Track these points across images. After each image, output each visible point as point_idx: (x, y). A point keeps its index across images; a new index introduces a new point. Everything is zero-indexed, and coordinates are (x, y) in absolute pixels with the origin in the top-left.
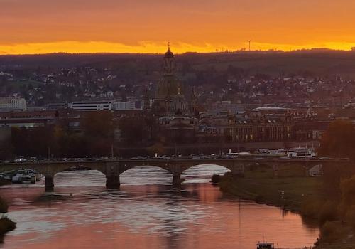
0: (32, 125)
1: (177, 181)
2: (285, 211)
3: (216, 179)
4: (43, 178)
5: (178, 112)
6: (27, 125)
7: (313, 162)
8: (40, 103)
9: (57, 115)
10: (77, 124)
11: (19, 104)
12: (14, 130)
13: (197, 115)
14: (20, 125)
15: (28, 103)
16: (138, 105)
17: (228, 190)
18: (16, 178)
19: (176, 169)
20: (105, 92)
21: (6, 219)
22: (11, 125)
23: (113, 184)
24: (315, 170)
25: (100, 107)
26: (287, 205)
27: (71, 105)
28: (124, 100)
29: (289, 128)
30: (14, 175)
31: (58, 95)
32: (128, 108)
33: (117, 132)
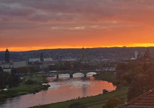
0: (53, 64)
1: (85, 76)
2: (109, 82)
3: (94, 75)
4: (56, 75)
5: (85, 61)
6: (52, 64)
7: (115, 71)
8: (55, 59)
9: (59, 62)
10: (63, 64)
11: (51, 59)
12: (49, 65)
13: (89, 62)
14: (51, 64)
15: (53, 59)
16: (76, 59)
17: (96, 78)
18: (50, 76)
19: (85, 73)
20: (69, 56)
21: (48, 85)
23: (71, 77)
24: (115, 73)
25: (68, 60)
26: (109, 81)
27: (62, 60)
28: (74, 58)
29: (109, 64)
30: (50, 75)
31: (59, 58)
32: (74, 60)
33: (72, 65)
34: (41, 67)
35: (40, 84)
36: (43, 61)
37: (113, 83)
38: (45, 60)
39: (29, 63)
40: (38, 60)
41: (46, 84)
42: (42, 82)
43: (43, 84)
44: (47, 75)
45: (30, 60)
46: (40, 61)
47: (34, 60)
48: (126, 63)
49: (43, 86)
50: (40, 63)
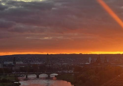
1: (49, 76)
2: (68, 82)
3: (56, 76)
4: (26, 76)
5: (49, 64)
6: (23, 67)
7: (72, 73)
8: (25, 63)
9: (28, 65)
10: (32, 66)
11: (22, 63)
12: (21, 67)
13: (53, 65)
14: (22, 66)
16: (42, 63)
17: (58, 78)
19: (49, 74)
20: (37, 61)
21: (19, 83)
22: (20, 66)
23: (38, 77)
24: (73, 75)
25: (36, 63)
26: (68, 81)
27: (31, 63)
28: (40, 62)
29: (68, 67)
30: (21, 75)
31: (28, 61)
32: (40, 64)
33: (39, 68)
34: (13, 68)
35: (13, 82)
36: (15, 64)
37: (71, 83)
38: (17, 63)
39: (4, 65)
40: (12, 63)
41: (17, 83)
42: (14, 80)
43: (15, 82)
44: (18, 75)
45: (5, 63)
46: (13, 64)
47: (8, 63)
48: (82, 67)
49: (14, 84)
50: (13, 66)
